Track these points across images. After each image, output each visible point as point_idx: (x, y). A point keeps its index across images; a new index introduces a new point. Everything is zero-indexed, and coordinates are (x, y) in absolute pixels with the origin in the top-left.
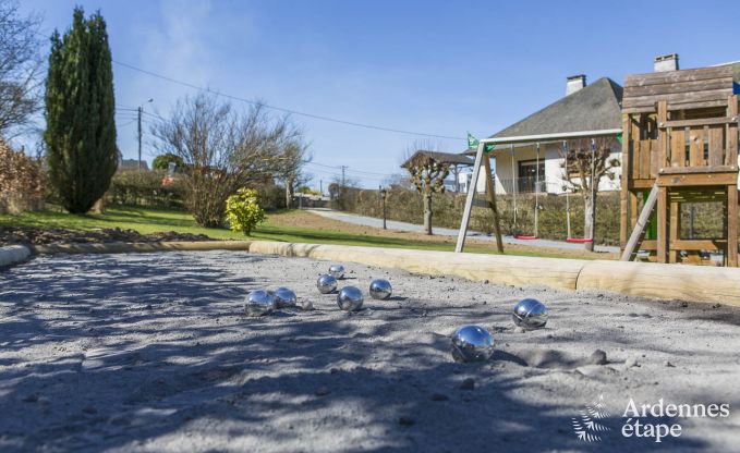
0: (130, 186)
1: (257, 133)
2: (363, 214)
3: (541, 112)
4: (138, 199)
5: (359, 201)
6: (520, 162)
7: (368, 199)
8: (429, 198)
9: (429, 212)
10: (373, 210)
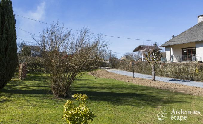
0: (38, 64)
1: (85, 46)
2: (122, 70)
3: (190, 29)
4: (41, 68)
5: (120, 65)
6: (182, 49)
7: (124, 64)
8: (154, 66)
9: (154, 72)
10: (126, 68)
